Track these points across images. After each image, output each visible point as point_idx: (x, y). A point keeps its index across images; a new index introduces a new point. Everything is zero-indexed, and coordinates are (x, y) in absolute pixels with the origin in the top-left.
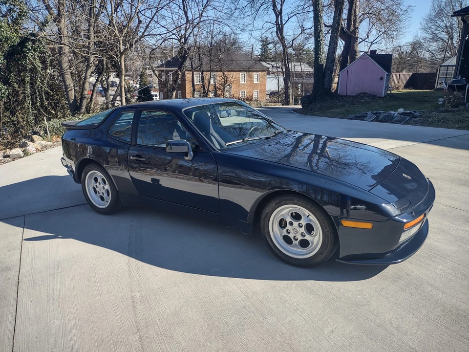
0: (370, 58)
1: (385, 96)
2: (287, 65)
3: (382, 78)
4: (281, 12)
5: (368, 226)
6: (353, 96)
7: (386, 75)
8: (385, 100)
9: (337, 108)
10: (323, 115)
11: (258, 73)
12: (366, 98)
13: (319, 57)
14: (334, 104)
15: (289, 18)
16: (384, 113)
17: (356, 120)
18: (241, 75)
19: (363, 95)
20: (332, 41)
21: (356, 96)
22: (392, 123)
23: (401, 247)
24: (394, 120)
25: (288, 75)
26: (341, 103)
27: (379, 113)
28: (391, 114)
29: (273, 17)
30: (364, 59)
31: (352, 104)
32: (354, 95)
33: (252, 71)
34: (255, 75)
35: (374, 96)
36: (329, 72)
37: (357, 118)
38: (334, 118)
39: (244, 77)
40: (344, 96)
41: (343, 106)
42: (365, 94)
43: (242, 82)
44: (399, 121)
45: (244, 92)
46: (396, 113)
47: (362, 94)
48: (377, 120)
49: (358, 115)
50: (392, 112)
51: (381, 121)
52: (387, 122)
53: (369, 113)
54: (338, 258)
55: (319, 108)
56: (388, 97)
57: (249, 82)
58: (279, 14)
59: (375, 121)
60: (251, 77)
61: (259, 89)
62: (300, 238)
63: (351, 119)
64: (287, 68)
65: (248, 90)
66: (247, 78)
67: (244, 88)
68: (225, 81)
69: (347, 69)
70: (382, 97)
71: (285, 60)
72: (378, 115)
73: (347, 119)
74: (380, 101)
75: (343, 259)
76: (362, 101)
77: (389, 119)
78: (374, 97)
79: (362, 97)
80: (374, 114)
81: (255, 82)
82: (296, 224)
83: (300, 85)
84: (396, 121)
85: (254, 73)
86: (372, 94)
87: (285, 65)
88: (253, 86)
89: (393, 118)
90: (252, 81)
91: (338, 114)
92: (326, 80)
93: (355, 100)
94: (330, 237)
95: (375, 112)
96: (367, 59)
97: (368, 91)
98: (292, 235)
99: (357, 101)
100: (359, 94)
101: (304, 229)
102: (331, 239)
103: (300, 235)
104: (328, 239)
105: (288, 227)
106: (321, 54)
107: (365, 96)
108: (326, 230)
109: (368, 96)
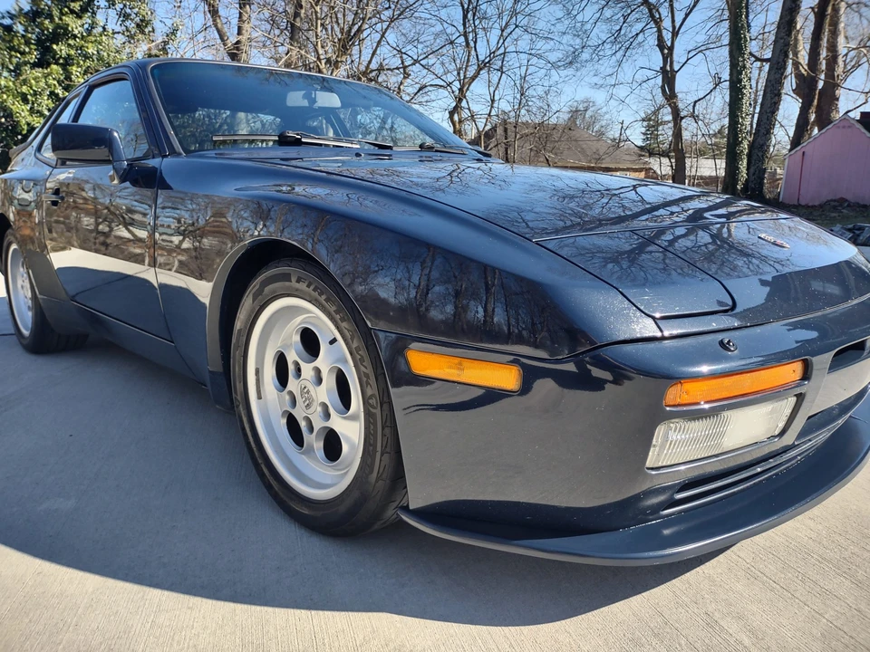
0: (858, 126)
4: (671, 49)
6: (813, 207)
12: (844, 211)
13: (738, 123)
15: (688, 60)
19: (836, 204)
20: (769, 90)
21: (821, 206)
27: (862, 229)
29: (657, 60)
30: (844, 127)
32: (817, 203)
35: (864, 206)
40: (794, 205)
42: (842, 201)
47: (835, 201)
51: (864, 245)
54: (407, 511)
58: (667, 51)
62: (319, 423)
69: (803, 150)
72: (857, 232)
75: (419, 513)
76: (833, 215)
79: (835, 207)
80: (850, 230)
82: (307, 370)
86: (858, 203)
93: (816, 214)
94: (379, 419)
95: (850, 226)
96: (849, 127)
97: (849, 197)
98: (299, 414)
99: (820, 215)
100: (828, 201)
101: (326, 392)
102: (383, 429)
103: (319, 409)
104: (376, 432)
105: (293, 384)
106: (742, 117)
107: (841, 205)
108: (369, 392)
109: (849, 206)
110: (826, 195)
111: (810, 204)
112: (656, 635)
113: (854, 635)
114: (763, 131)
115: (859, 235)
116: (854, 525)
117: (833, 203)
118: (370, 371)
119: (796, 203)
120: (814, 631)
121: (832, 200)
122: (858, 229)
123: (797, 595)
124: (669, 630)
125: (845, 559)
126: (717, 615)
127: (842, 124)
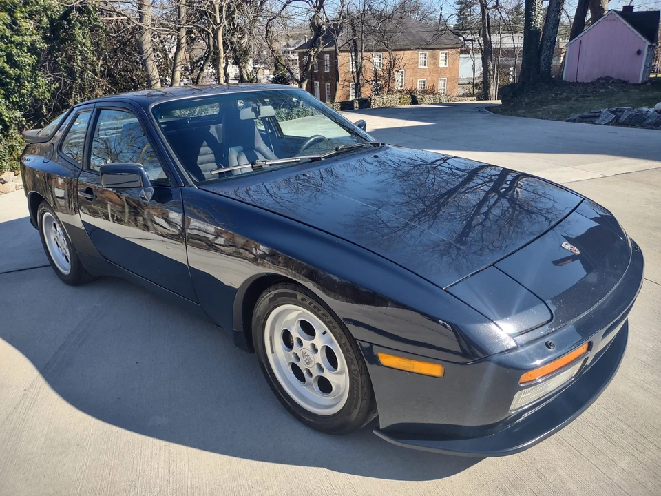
0: (621, 19)
1: (644, 83)
2: (488, 36)
3: (639, 52)
5: (435, 370)
6: (587, 83)
7: (647, 46)
8: (642, 88)
9: (556, 102)
10: (529, 114)
11: (447, 51)
12: (610, 87)
13: (532, 20)
14: (553, 97)
16: (630, 110)
17: (581, 122)
18: (420, 56)
19: (604, 81)
21: (593, 83)
22: (642, 127)
23: (525, 416)
24: (647, 122)
25: (487, 52)
26: (565, 95)
27: (622, 111)
28: (641, 111)
30: (611, 20)
31: (583, 96)
32: (590, 81)
33: (438, 49)
34: (442, 55)
35: (625, 82)
36: (549, 44)
37: (583, 119)
38: (547, 119)
39: (425, 58)
40: (572, 83)
41: (567, 99)
42: (608, 79)
43: (421, 66)
44: (654, 125)
45: (424, 82)
46: (652, 110)
47: (604, 79)
48: (616, 122)
49: (586, 114)
50: (645, 109)
51: (623, 124)
52: (633, 126)
53: (605, 110)
54: (378, 429)
55: (527, 104)
56: (649, 84)
57: (432, 66)
59: (612, 125)
60: (435, 57)
61: (448, 76)
62: (316, 373)
63: (574, 121)
64: (488, 43)
65: (429, 78)
66: (429, 60)
67: (423, 75)
68: (392, 65)
69: (581, 40)
70: (638, 85)
71: (484, 28)
72: (619, 114)
73: (567, 121)
74: (633, 91)
75: (385, 432)
76: (602, 91)
77: (637, 121)
78: (623, 84)
79: (603, 84)
80: (613, 112)
81: (442, 65)
82: (307, 344)
83: (511, 69)
84: (649, 124)
85: (441, 51)
86: (620, 80)
87: (484, 36)
88: (439, 72)
89: (645, 119)
90: (436, 64)
91: (555, 112)
92: (542, 57)
93: (589, 90)
94: (360, 382)
95: (614, 109)
96: (615, 20)
97: (614, 75)
98: (302, 365)
99: (592, 92)
100: (598, 79)
101: (320, 358)
102: (363, 387)
103: (316, 366)
104: (358, 387)
105: (296, 349)
106: (535, 15)
107: (607, 83)
108: (353, 367)
109: (613, 82)
110: (596, 74)
111: (585, 82)
112: (513, 486)
113: (612, 478)
114: (551, 26)
115: (620, 117)
116: (613, 401)
117: (602, 81)
118: (353, 356)
119: (575, 81)
120: (592, 476)
121: (601, 78)
122: (619, 112)
123: (583, 453)
124: (519, 482)
125: (607, 426)
126: (543, 470)
127: (609, 18)
